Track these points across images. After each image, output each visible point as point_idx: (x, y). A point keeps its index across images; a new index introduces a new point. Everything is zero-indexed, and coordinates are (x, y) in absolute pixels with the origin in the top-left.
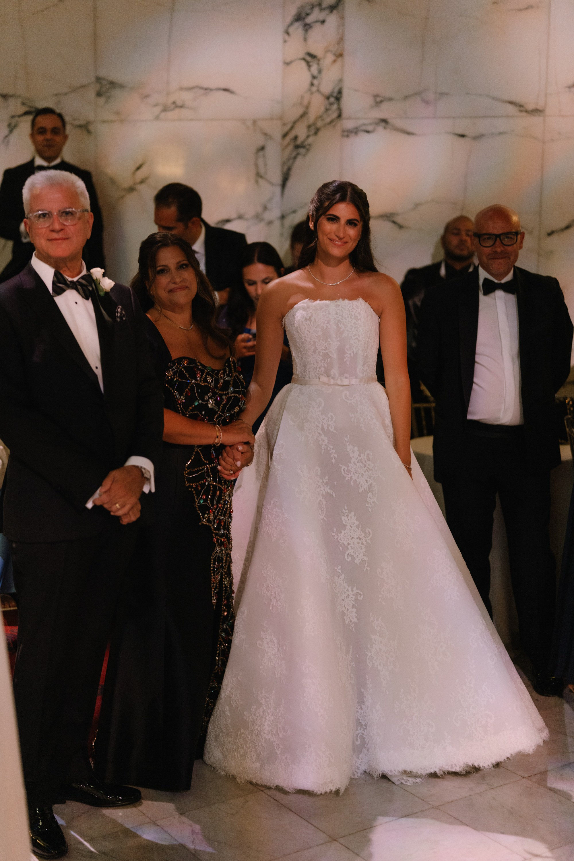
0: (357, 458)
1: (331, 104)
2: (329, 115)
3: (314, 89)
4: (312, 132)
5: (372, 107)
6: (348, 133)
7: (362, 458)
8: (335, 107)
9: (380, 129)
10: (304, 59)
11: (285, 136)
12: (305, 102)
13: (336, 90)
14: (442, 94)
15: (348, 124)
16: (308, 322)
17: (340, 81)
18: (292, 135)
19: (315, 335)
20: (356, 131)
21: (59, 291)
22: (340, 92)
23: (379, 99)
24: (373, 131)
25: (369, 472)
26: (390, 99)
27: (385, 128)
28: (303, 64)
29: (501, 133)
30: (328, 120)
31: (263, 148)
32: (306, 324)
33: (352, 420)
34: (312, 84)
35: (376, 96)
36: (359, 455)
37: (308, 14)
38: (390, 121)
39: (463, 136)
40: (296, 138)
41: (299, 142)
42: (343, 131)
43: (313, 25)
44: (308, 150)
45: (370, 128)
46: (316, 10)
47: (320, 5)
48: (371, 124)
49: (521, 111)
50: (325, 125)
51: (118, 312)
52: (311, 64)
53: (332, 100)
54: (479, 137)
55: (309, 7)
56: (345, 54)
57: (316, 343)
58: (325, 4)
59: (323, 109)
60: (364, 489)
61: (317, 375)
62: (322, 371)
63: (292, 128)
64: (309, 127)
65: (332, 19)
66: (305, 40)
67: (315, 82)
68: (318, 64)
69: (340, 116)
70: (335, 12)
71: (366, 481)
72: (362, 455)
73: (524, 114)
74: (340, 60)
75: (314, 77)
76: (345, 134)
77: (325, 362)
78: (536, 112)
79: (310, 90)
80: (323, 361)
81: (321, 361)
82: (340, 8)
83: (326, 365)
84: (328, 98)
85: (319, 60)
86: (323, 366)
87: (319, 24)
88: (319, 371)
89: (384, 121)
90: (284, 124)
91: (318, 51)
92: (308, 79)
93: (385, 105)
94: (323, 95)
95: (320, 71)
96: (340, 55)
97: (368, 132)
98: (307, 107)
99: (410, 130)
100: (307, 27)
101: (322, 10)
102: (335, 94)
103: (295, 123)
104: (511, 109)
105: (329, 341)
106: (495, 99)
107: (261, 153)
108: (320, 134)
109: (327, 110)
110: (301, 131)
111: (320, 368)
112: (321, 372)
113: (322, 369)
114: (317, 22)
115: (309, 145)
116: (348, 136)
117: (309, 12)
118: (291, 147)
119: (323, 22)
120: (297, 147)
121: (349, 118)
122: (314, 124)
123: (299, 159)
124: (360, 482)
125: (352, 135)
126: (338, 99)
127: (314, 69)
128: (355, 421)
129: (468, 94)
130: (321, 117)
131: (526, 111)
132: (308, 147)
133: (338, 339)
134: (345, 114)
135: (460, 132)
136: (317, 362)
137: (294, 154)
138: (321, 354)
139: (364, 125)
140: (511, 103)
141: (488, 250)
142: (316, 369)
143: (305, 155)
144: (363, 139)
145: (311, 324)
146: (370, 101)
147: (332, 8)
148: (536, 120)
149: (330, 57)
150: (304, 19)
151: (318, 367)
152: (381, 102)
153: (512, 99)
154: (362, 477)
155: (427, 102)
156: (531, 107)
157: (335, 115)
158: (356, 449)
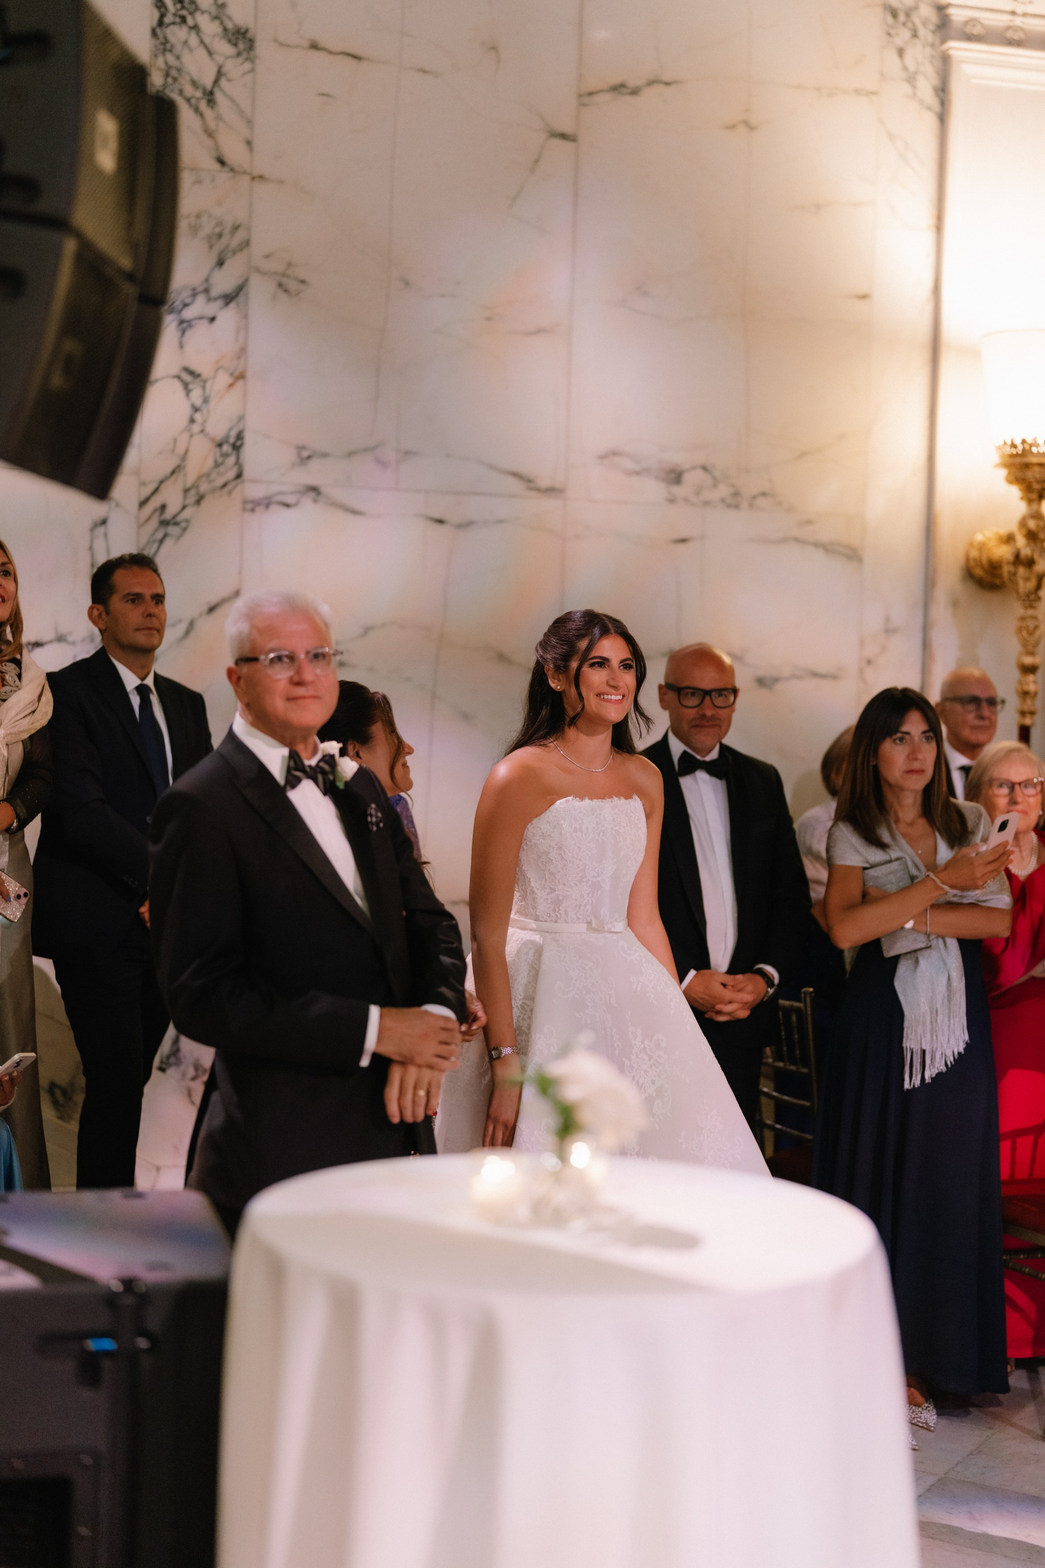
0: (640, 1046)
1: (226, 455)
2: (219, 474)
3: (196, 428)
4: (192, 498)
5: (293, 465)
6: (253, 506)
7: (646, 1046)
8: (231, 460)
9: (307, 502)
10: (178, 377)
11: (143, 503)
12: (180, 449)
13: (233, 434)
14: (408, 453)
15: (254, 491)
16: (579, 833)
17: (241, 418)
18: (155, 502)
19: (588, 855)
20: (267, 503)
21: (293, 782)
22: (240, 436)
23: (305, 454)
24: (296, 505)
25: (658, 1068)
26: (325, 455)
27: (315, 501)
28: (178, 386)
29: (500, 522)
30: (220, 482)
31: (104, 522)
32: (576, 836)
33: (634, 987)
34: (192, 421)
35: (301, 448)
36: (643, 1042)
37: (186, 305)
38: (323, 489)
39: (440, 521)
40: (163, 507)
41: (168, 515)
42: (245, 502)
43: (194, 322)
44: (184, 530)
45: (290, 499)
46: (201, 299)
47: (206, 291)
48: (292, 493)
49: (530, 489)
50: (214, 490)
51: (371, 816)
52: (191, 386)
53: (226, 448)
54: (465, 525)
55: (190, 293)
56: (249, 374)
57: (587, 867)
58: (215, 292)
59: (210, 463)
60: (649, 1094)
61: (580, 917)
62: (588, 910)
63: (156, 490)
64: (186, 491)
65: (228, 317)
66: (181, 346)
67: (198, 416)
68: (204, 387)
69: (239, 476)
70: (232, 305)
71: (653, 1082)
72: (646, 1042)
73: (534, 493)
74: (240, 383)
75: (196, 409)
76: (249, 506)
77: (592, 897)
78: (551, 491)
79: (187, 429)
80: (591, 896)
81: (588, 894)
82: (241, 298)
83: (594, 902)
84: (220, 445)
85: (205, 382)
86: (590, 902)
87: (204, 324)
88: (583, 910)
89: (314, 490)
90: (143, 484)
91: (202, 365)
92: (187, 411)
93: (314, 464)
94: (213, 440)
95: (206, 400)
96: (241, 376)
97: (287, 505)
98: (184, 458)
99: (358, 506)
100: (185, 325)
101: (210, 299)
102: (232, 440)
103: (162, 482)
104: (515, 485)
105: (603, 864)
106: (492, 467)
107: (101, 530)
108: (204, 503)
109: (217, 465)
110: (172, 497)
111: (585, 906)
112: (587, 912)
113: (589, 907)
114: (201, 318)
115: (187, 521)
116: (253, 510)
117: (188, 300)
118: (154, 523)
119: (212, 319)
120: (164, 523)
121: (255, 481)
122: (195, 486)
123: (169, 542)
124: (643, 1084)
125: (259, 510)
126: (237, 447)
127: (196, 395)
128: (639, 989)
129: (448, 456)
130: (208, 475)
131: (538, 490)
132: (184, 525)
133: (615, 860)
134: (247, 474)
135: (437, 515)
136: (582, 896)
137: (160, 535)
138: (590, 883)
139: (280, 493)
140: (515, 475)
141: (692, 713)
142: (580, 908)
143: (178, 538)
144: (278, 515)
145: (582, 836)
146: (290, 455)
147: (229, 299)
148: (550, 504)
149: (223, 379)
150: (180, 311)
151: (583, 904)
152: (309, 457)
153: (515, 468)
154: (647, 1075)
155: (383, 464)
156: (545, 483)
157: (232, 474)
158: (639, 1032)
